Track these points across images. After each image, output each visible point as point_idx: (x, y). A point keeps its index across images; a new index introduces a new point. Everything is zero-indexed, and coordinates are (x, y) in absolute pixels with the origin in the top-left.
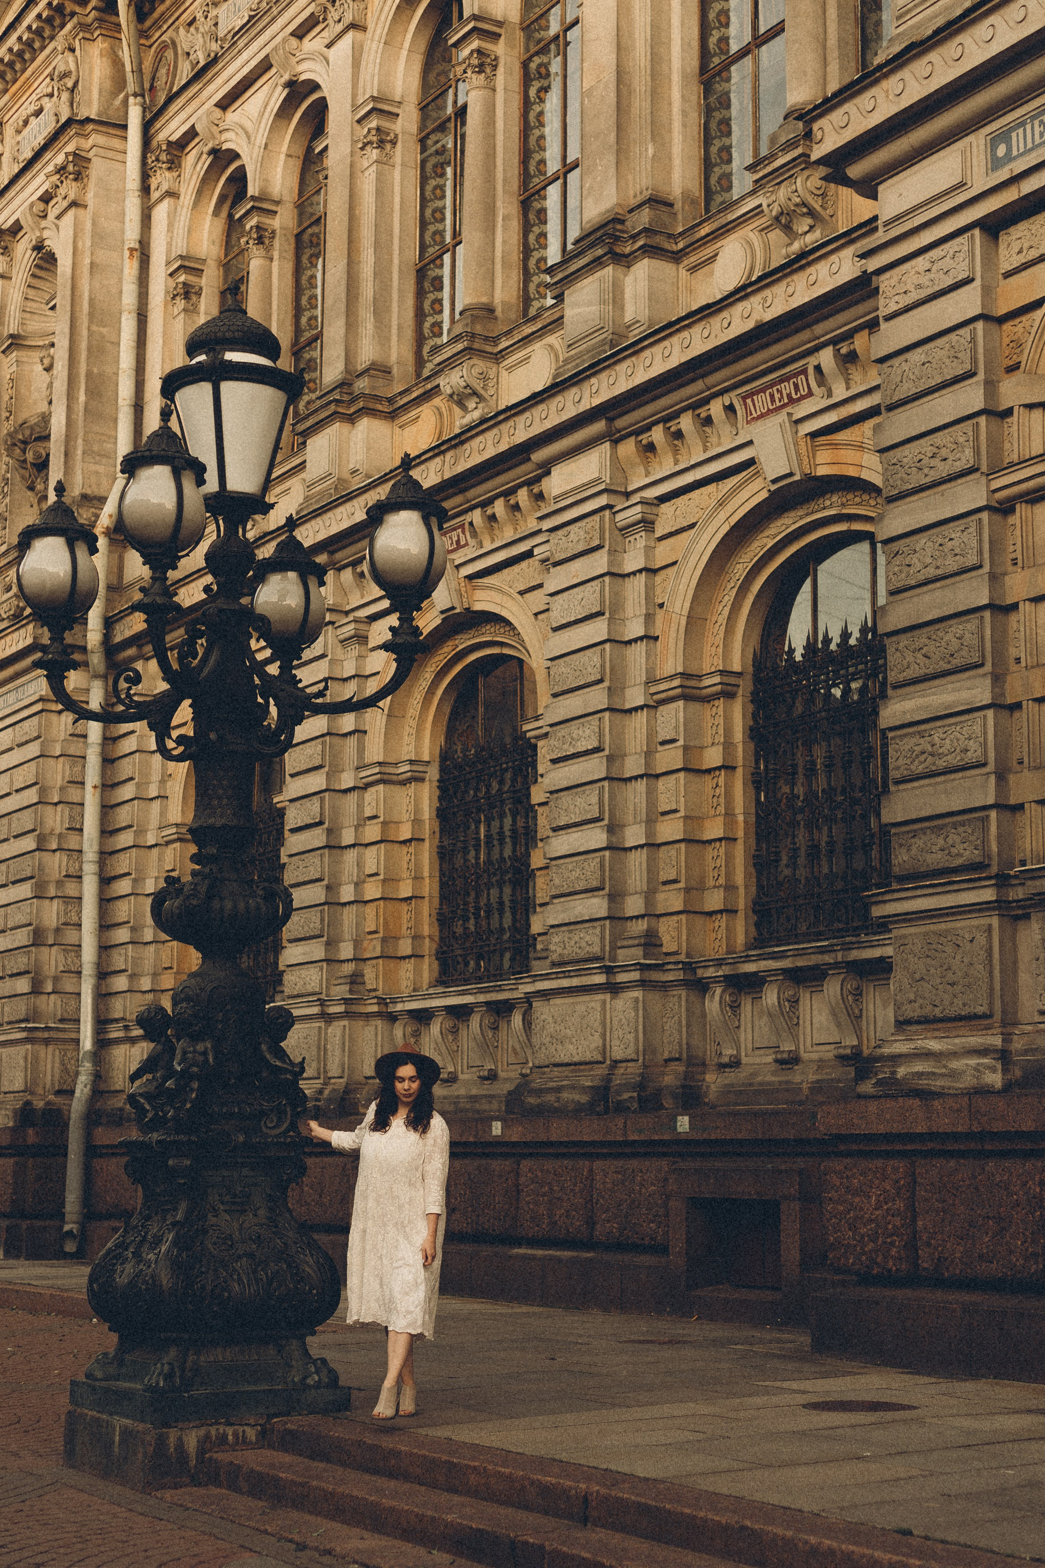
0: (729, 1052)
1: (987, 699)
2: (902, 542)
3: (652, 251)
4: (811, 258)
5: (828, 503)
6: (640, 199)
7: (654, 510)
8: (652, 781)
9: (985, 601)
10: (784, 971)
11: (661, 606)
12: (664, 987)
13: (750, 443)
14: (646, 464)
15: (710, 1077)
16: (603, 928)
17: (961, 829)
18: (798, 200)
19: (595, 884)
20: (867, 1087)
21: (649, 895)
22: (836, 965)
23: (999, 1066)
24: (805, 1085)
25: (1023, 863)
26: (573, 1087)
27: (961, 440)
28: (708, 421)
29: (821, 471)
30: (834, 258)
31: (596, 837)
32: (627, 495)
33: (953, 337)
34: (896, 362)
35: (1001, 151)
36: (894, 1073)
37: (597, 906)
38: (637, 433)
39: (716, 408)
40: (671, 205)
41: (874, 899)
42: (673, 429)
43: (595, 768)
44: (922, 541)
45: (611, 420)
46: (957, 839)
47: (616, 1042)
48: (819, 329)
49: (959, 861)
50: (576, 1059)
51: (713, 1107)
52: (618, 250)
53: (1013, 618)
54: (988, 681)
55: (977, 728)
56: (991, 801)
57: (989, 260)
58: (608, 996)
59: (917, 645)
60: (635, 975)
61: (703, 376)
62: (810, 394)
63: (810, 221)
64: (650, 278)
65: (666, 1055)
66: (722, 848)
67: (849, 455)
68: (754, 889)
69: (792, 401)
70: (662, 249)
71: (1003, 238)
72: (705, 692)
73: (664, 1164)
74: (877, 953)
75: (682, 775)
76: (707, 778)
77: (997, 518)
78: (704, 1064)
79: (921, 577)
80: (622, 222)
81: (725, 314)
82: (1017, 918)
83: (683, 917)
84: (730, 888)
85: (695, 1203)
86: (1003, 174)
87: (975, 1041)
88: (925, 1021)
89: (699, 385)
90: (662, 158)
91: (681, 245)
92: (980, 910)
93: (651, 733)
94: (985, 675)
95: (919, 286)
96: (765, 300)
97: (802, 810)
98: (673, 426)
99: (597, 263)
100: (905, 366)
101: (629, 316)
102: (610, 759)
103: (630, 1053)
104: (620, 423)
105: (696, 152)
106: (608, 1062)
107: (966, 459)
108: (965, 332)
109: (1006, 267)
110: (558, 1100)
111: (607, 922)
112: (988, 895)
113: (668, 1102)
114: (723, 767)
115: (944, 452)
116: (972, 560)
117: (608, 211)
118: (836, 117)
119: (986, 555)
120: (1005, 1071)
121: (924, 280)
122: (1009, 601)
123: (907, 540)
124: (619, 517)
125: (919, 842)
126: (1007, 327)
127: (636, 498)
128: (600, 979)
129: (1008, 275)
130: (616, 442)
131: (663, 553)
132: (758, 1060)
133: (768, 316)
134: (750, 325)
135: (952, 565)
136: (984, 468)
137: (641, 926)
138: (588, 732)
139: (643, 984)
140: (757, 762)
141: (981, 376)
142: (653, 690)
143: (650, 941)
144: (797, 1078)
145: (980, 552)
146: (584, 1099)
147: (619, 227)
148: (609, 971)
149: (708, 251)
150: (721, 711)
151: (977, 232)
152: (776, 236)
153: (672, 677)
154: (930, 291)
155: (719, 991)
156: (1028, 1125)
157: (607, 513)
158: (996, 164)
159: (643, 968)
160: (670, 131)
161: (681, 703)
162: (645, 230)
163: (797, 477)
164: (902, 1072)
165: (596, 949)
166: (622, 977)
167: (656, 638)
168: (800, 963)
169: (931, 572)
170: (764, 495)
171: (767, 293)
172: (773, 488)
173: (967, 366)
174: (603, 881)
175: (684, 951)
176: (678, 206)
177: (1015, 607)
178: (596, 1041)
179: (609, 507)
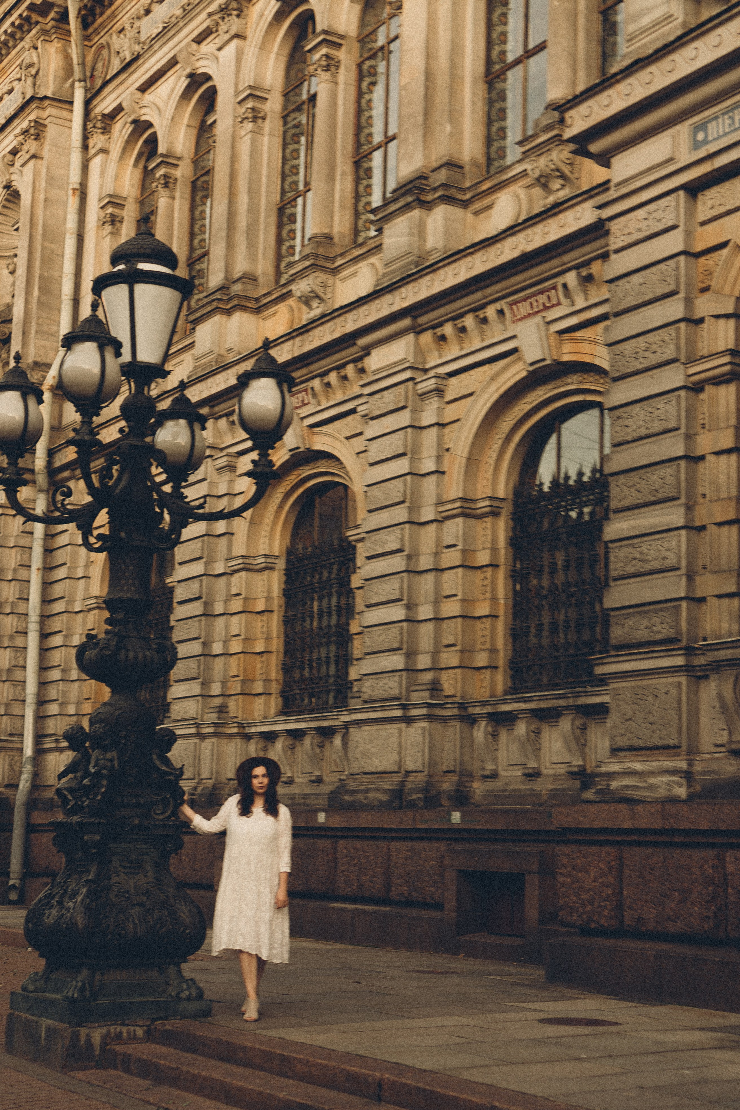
0: (490, 767)
1: (681, 522)
2: (622, 410)
3: (448, 200)
4: (561, 208)
5: (569, 381)
6: (440, 163)
7: (445, 382)
8: (439, 574)
9: (681, 453)
10: (531, 710)
11: (448, 450)
12: (444, 720)
13: (514, 337)
14: (439, 349)
15: (476, 785)
16: (401, 676)
17: (661, 613)
18: (553, 167)
19: (396, 645)
20: (589, 795)
21: (435, 654)
22: (568, 708)
23: (684, 781)
24: (544, 792)
25: (705, 639)
26: (377, 790)
27: (667, 338)
28: (485, 321)
29: (566, 358)
30: (578, 208)
31: (397, 613)
32: (425, 371)
33: (662, 266)
34: (621, 282)
35: (700, 136)
36: (608, 785)
37: (397, 661)
38: (434, 327)
39: (490, 312)
40: (461, 167)
41: (597, 662)
42: (460, 325)
43: (397, 563)
44: (636, 409)
45: (415, 318)
46: (658, 621)
47: (409, 758)
48: (566, 258)
49: (659, 637)
50: (380, 769)
51: (478, 806)
52: (423, 198)
53: (701, 465)
54: (682, 510)
55: (674, 543)
56: (682, 595)
57: (691, 213)
58: (403, 725)
59: (631, 483)
60: (424, 711)
61: (481, 289)
62: (559, 304)
63: (562, 182)
64: (446, 219)
65: (445, 768)
66: (487, 623)
67: (586, 348)
68: (510, 653)
69: (546, 308)
70: (454, 198)
71: (700, 197)
72: (479, 511)
73: (442, 846)
74: (597, 700)
75: (460, 570)
76: (479, 572)
77: (692, 394)
78: (471, 775)
79: (636, 435)
80: (426, 178)
81: (498, 245)
82: (699, 678)
83: (459, 671)
84: (493, 651)
85: (463, 874)
86: (702, 153)
87: (669, 764)
88: (632, 749)
89: (479, 295)
90: (456, 135)
91: (468, 196)
92: (673, 672)
93: (439, 540)
94: (679, 505)
95: (639, 230)
96: (527, 235)
97: (545, 597)
98: (459, 323)
99: (407, 207)
100: (628, 286)
101: (430, 243)
102: (409, 557)
103: (419, 766)
104: (422, 320)
105: (481, 131)
106: (403, 772)
107: (670, 352)
108: (671, 263)
109: (701, 218)
110: (366, 798)
111: (404, 673)
112: (680, 661)
113: (445, 802)
114: (491, 565)
115: (654, 347)
116: (673, 424)
117: (417, 170)
118: (583, 109)
119: (683, 421)
120: (689, 786)
121: (643, 225)
122: (699, 453)
123: (626, 409)
124: (419, 386)
125: (630, 622)
126: (702, 260)
127: (432, 373)
128: (398, 713)
129: (703, 224)
130: (418, 333)
131: (450, 413)
132: (509, 774)
133: (530, 247)
134: (516, 253)
135: (657, 426)
136: (683, 360)
137: (428, 676)
138: (393, 538)
139: (429, 717)
140: (514, 562)
141: (682, 295)
142: (441, 509)
143: (435, 688)
144: (538, 787)
145: (679, 419)
146: (385, 798)
147: (424, 182)
148: (404, 707)
149: (486, 201)
150: (489, 525)
151: (681, 193)
152: (537, 191)
153: (454, 501)
154: (648, 233)
155: (483, 724)
156: (705, 825)
157: (410, 384)
158: (696, 145)
159: (430, 706)
160: (462, 115)
161: (460, 520)
162: (443, 185)
163: (548, 362)
164: (614, 784)
165: (395, 692)
166: (414, 712)
167: (443, 473)
168: (543, 705)
169: (643, 432)
170: (524, 374)
171: (529, 231)
172: (531, 368)
173: (672, 287)
174: (401, 643)
175: (458, 695)
176: (467, 168)
177: (702, 458)
178: (395, 757)
179: (412, 379)
